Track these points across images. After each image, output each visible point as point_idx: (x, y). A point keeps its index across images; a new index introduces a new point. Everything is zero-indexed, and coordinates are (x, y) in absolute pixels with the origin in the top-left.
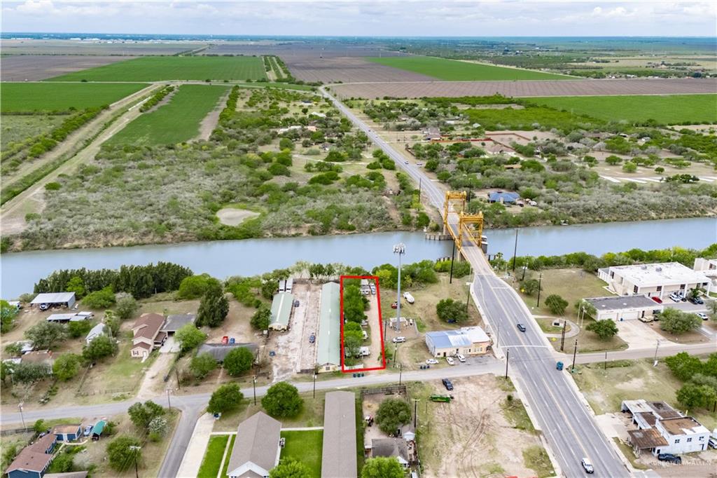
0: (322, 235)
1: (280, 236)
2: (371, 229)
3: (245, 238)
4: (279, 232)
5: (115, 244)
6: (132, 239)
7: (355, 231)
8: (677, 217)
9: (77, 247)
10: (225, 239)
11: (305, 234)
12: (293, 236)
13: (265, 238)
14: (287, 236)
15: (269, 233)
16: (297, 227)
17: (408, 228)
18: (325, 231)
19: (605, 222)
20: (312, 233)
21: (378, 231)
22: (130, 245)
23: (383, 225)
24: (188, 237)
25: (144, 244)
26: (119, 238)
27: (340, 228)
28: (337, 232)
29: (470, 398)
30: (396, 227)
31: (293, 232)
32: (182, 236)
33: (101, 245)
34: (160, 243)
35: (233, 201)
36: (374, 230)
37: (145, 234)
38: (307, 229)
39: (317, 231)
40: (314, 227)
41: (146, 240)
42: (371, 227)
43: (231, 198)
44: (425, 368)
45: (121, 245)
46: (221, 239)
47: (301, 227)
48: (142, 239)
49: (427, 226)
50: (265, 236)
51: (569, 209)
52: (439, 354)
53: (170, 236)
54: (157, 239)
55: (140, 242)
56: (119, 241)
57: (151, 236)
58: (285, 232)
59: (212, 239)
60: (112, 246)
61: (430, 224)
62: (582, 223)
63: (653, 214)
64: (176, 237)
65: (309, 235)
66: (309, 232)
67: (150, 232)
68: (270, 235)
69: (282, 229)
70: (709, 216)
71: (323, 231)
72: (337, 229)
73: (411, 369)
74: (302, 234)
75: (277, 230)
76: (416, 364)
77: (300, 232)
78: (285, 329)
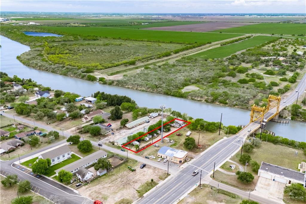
0: (211, 103)
1: (193, 99)
2: (234, 106)
4: (194, 98)
5: (139, 89)
6: (144, 89)
7: (227, 105)
9: (129, 88)
10: (173, 96)
11: (203, 101)
12: (198, 101)
13: (188, 99)
14: (196, 100)
16: (201, 97)
18: (213, 102)
20: (207, 101)
21: (238, 108)
22: (143, 91)
23: (242, 105)
24: (161, 92)
25: (147, 91)
26: (141, 87)
27: (221, 102)
29: (142, 174)
30: (247, 108)
31: (199, 99)
32: (159, 91)
33: (135, 89)
34: (151, 92)
35: (198, 83)
36: (237, 107)
37: (148, 88)
39: (209, 101)
40: (208, 99)
41: (148, 90)
43: (198, 82)
44: (147, 158)
45: (140, 90)
46: (171, 96)
47: (203, 98)
50: (188, 98)
52: (159, 155)
53: (156, 90)
54: (151, 91)
55: (146, 90)
56: (140, 89)
57: (150, 89)
58: (196, 99)
59: (169, 95)
60: (138, 90)
65: (205, 102)
66: (205, 100)
67: (150, 88)
68: (190, 98)
69: (195, 97)
71: (211, 102)
72: (219, 102)
73: (142, 156)
74: (202, 101)
75: (193, 97)
76: (147, 155)
77: (202, 100)
78: (130, 128)
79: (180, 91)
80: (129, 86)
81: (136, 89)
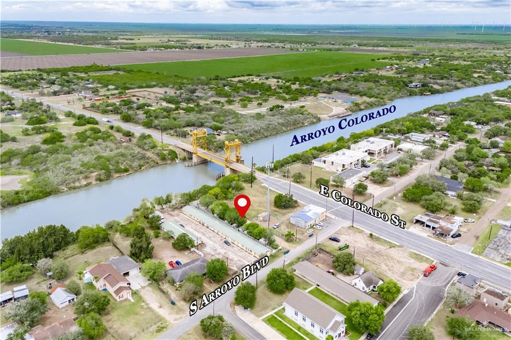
0: (108, 180)
1: (75, 188)
2: (140, 168)
3: (46, 196)
4: (72, 185)
7: (130, 172)
8: (294, 128)
10: (28, 201)
11: (94, 182)
12: (86, 185)
13: (63, 192)
14: (80, 187)
15: (64, 188)
16: (86, 178)
17: (165, 162)
18: (108, 177)
19: (266, 137)
20: (99, 180)
21: (146, 168)
23: (147, 163)
27: (119, 171)
28: (117, 175)
29: (353, 242)
30: (157, 163)
31: (84, 182)
36: (143, 168)
38: (94, 178)
39: (102, 177)
40: (100, 175)
42: (140, 166)
44: (311, 236)
46: (25, 202)
47: (89, 177)
49: (177, 158)
50: (62, 190)
51: (247, 132)
58: (77, 184)
59: (17, 204)
61: (178, 156)
62: (256, 140)
63: (284, 129)
65: (98, 182)
66: (97, 180)
68: (66, 189)
69: (74, 182)
70: (306, 126)
72: (116, 173)
74: (91, 183)
75: (70, 183)
77: (89, 182)
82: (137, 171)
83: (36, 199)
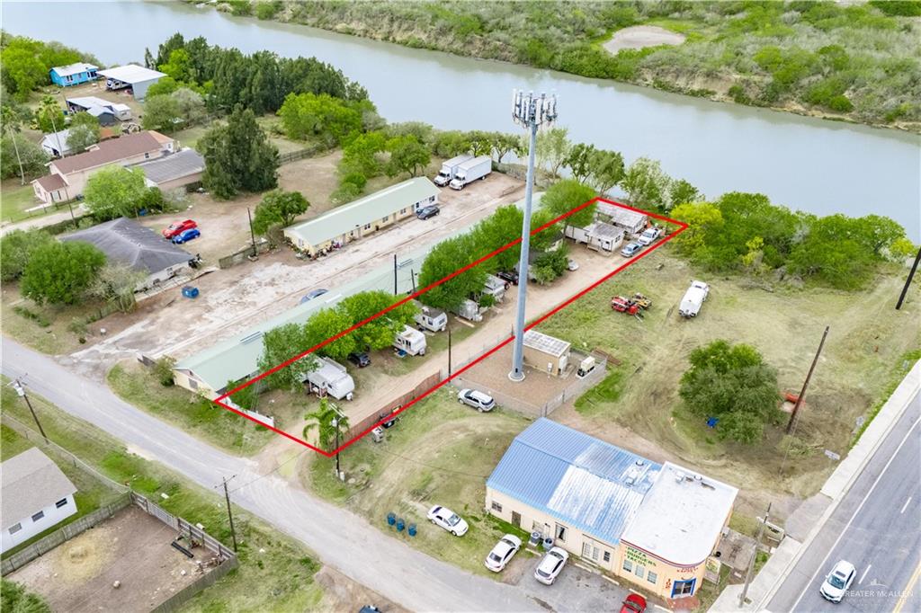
0: (759, 106)
1: (663, 87)
2: (890, 120)
3: (597, 77)
4: (669, 78)
5: (398, 39)
6: (424, 37)
7: (847, 117)
9: (350, 33)
10: (562, 70)
11: (719, 96)
12: (693, 94)
13: (638, 85)
14: (680, 90)
15: (649, 77)
16: (712, 76)
18: (771, 99)
20: (738, 95)
21: (911, 129)
22: (418, 46)
26: (406, 30)
27: (814, 101)
28: (797, 107)
31: (696, 86)
32: (496, 48)
33: (379, 37)
34: (456, 53)
35: (676, 15)
36: (902, 124)
37: (443, 32)
38: (730, 86)
39: (751, 94)
40: (747, 83)
41: (442, 43)
42: (895, 116)
43: (676, 10)
44: (402, 528)
45: (405, 43)
47: (720, 79)
48: (437, 39)
50: (639, 81)
52: (497, 507)
53: (478, 44)
54: (458, 45)
55: (433, 44)
56: (405, 36)
57: (450, 38)
58: (681, 83)
59: (542, 66)
60: (394, 41)
64: (487, 48)
65: (731, 101)
66: (731, 93)
67: (450, 30)
68: (650, 81)
69: (678, 74)
71: (763, 99)
72: (804, 100)
73: (367, 506)
74: (713, 93)
75: (668, 73)
76: (405, 498)
77: (710, 90)
78: (312, 253)
79: (595, 47)
80: (353, 25)
81: (386, 39)
82: (870, 123)
83: (577, 74)
